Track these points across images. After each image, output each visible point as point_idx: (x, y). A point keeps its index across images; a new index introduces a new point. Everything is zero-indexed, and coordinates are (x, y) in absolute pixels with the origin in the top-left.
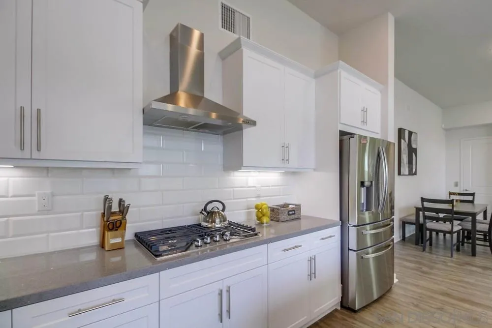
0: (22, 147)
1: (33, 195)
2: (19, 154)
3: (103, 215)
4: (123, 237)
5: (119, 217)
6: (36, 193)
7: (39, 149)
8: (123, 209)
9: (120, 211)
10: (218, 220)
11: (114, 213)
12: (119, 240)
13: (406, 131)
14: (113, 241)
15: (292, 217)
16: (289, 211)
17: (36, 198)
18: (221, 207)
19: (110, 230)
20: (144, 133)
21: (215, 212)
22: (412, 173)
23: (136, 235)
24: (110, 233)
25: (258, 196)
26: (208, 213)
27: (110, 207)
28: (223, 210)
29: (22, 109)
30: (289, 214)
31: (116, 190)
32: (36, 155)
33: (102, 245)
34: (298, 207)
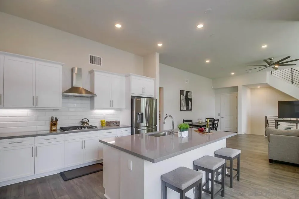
0: (34, 105)
1: (33, 116)
2: (33, 106)
3: (51, 121)
4: (57, 127)
5: (56, 122)
6: (34, 115)
7: (37, 105)
8: (57, 120)
9: (56, 121)
10: (86, 125)
11: (54, 121)
12: (55, 128)
13: (184, 91)
14: (54, 128)
15: (115, 125)
16: (114, 123)
17: (34, 117)
18: (87, 121)
19: (53, 125)
20: (62, 99)
21: (85, 122)
22: (188, 109)
23: (61, 128)
24: (53, 126)
25: (105, 118)
26: (83, 122)
27: (53, 119)
28: (88, 122)
29: (34, 97)
30: (114, 124)
31: (55, 115)
32: (36, 107)
33: (51, 130)
34: (119, 122)
